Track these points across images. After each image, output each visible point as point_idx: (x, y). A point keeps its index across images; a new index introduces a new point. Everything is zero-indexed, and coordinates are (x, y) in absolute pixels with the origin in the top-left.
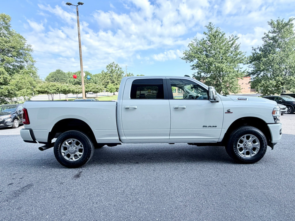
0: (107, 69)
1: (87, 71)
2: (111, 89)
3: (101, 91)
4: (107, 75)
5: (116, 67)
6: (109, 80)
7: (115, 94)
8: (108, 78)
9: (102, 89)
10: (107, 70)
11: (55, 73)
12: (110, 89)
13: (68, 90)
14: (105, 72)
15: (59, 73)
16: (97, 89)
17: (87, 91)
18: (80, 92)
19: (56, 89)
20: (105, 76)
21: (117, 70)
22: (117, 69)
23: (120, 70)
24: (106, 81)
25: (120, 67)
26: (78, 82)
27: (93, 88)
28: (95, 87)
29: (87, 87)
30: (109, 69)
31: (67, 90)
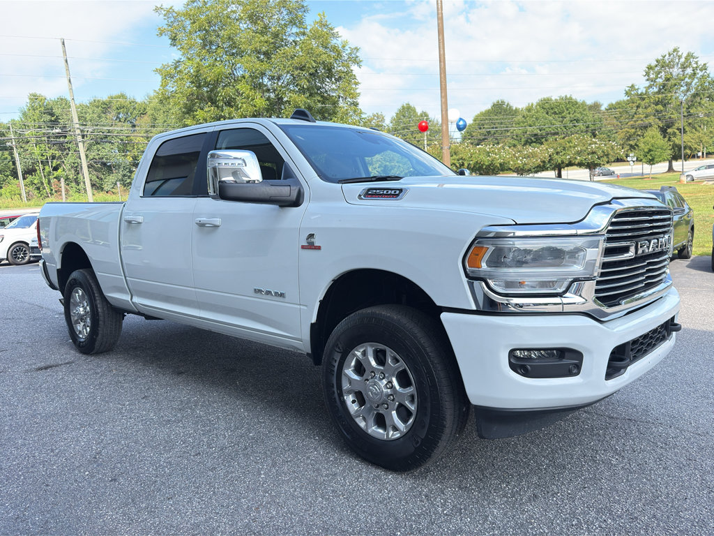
0: (647, 77)
1: (568, 96)
2: (650, 150)
3: (605, 159)
4: (647, 101)
5: (684, 67)
6: (651, 120)
7: (675, 168)
8: (649, 110)
9: (611, 152)
10: (647, 84)
11: (488, 113)
12: (648, 153)
13: (489, 166)
14: (640, 92)
15: (500, 113)
16: (593, 153)
17: (560, 161)
18: (526, 167)
19: (455, 162)
20: (638, 107)
21: (690, 77)
22: (689, 71)
23: (700, 74)
24: (640, 122)
25: (701, 63)
26: (536, 135)
27: (579, 153)
28: (584, 148)
29: (559, 150)
30: (657, 78)
31: (487, 164)
